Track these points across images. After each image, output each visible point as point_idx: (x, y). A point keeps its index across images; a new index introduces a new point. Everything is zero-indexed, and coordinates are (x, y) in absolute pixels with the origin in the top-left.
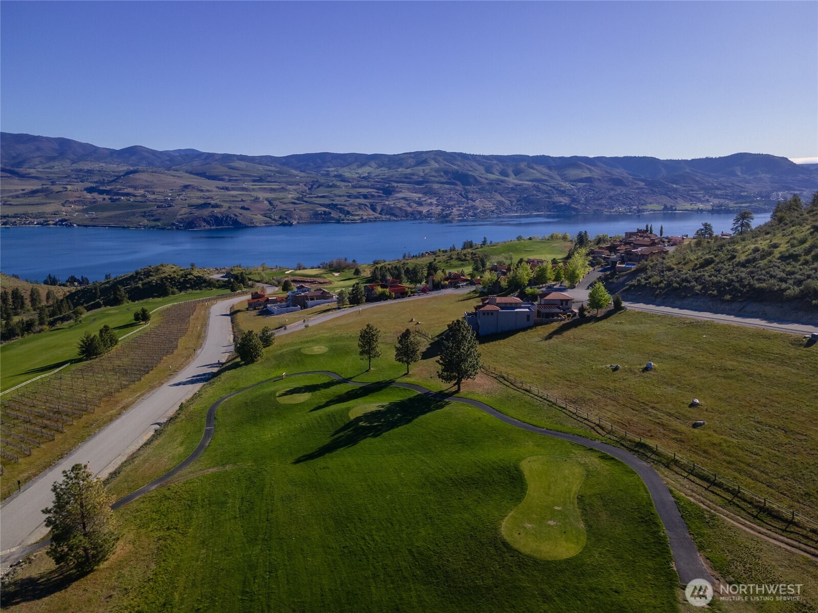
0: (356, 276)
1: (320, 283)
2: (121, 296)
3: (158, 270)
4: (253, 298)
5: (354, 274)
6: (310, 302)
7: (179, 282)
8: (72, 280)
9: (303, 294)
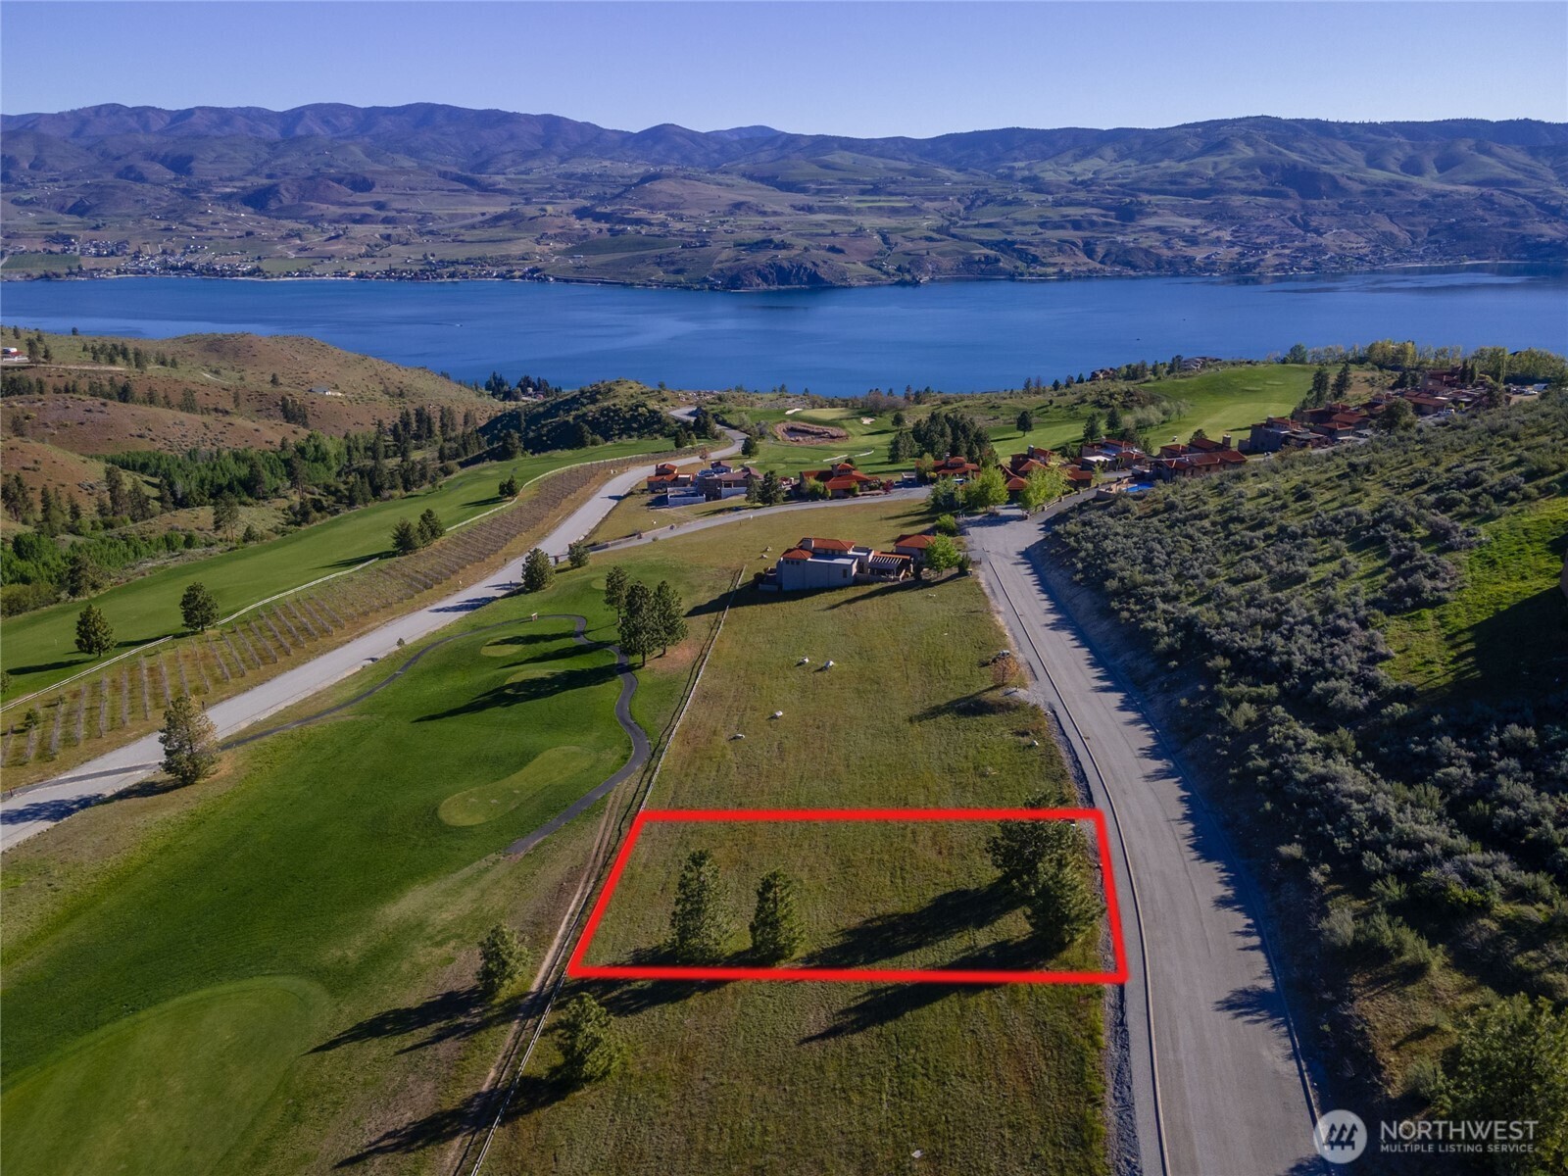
0: (895, 428)
1: (832, 437)
2: (513, 444)
4: (657, 475)
5: (893, 423)
6: (724, 490)
7: (624, 418)
8: (525, 384)
9: (716, 476)
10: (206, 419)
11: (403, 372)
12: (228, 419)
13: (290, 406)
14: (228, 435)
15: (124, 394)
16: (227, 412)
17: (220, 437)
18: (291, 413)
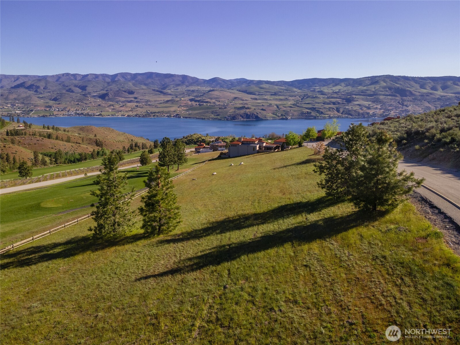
4: (198, 146)
6: (219, 148)
9: (217, 144)
10: (73, 144)
11: (135, 138)
13: (98, 142)
14: (78, 149)
15: (49, 136)
16: (80, 144)
17: (76, 150)
18: (98, 144)
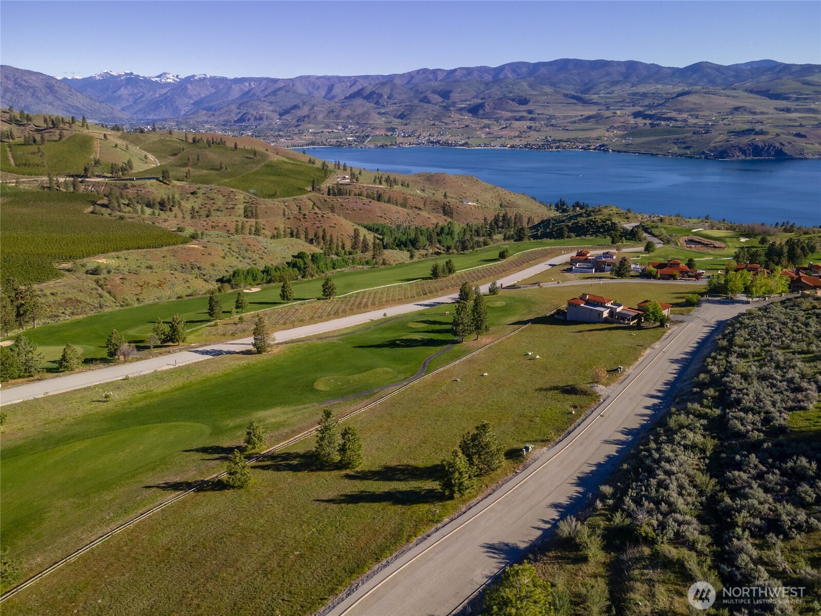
0: (761, 245)
1: (715, 247)
3: (600, 210)
4: (577, 256)
5: (760, 243)
6: (606, 268)
7: (597, 226)
8: (577, 204)
9: (604, 259)
10: (410, 211)
11: (513, 195)
12: (420, 212)
13: (446, 208)
14: (416, 219)
15: (379, 198)
16: (420, 209)
17: (413, 220)
18: (446, 210)
